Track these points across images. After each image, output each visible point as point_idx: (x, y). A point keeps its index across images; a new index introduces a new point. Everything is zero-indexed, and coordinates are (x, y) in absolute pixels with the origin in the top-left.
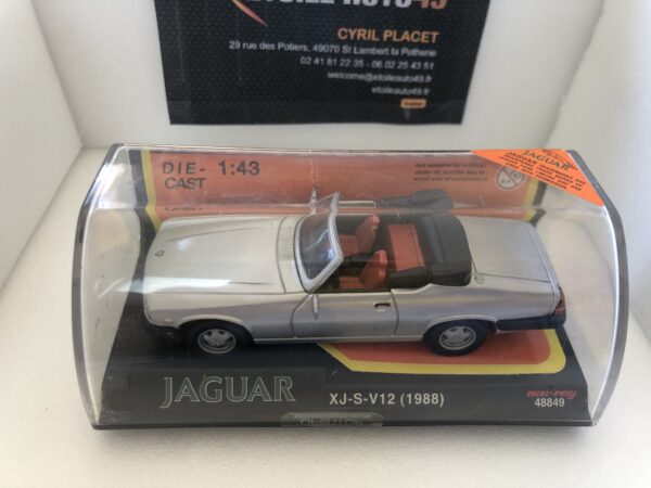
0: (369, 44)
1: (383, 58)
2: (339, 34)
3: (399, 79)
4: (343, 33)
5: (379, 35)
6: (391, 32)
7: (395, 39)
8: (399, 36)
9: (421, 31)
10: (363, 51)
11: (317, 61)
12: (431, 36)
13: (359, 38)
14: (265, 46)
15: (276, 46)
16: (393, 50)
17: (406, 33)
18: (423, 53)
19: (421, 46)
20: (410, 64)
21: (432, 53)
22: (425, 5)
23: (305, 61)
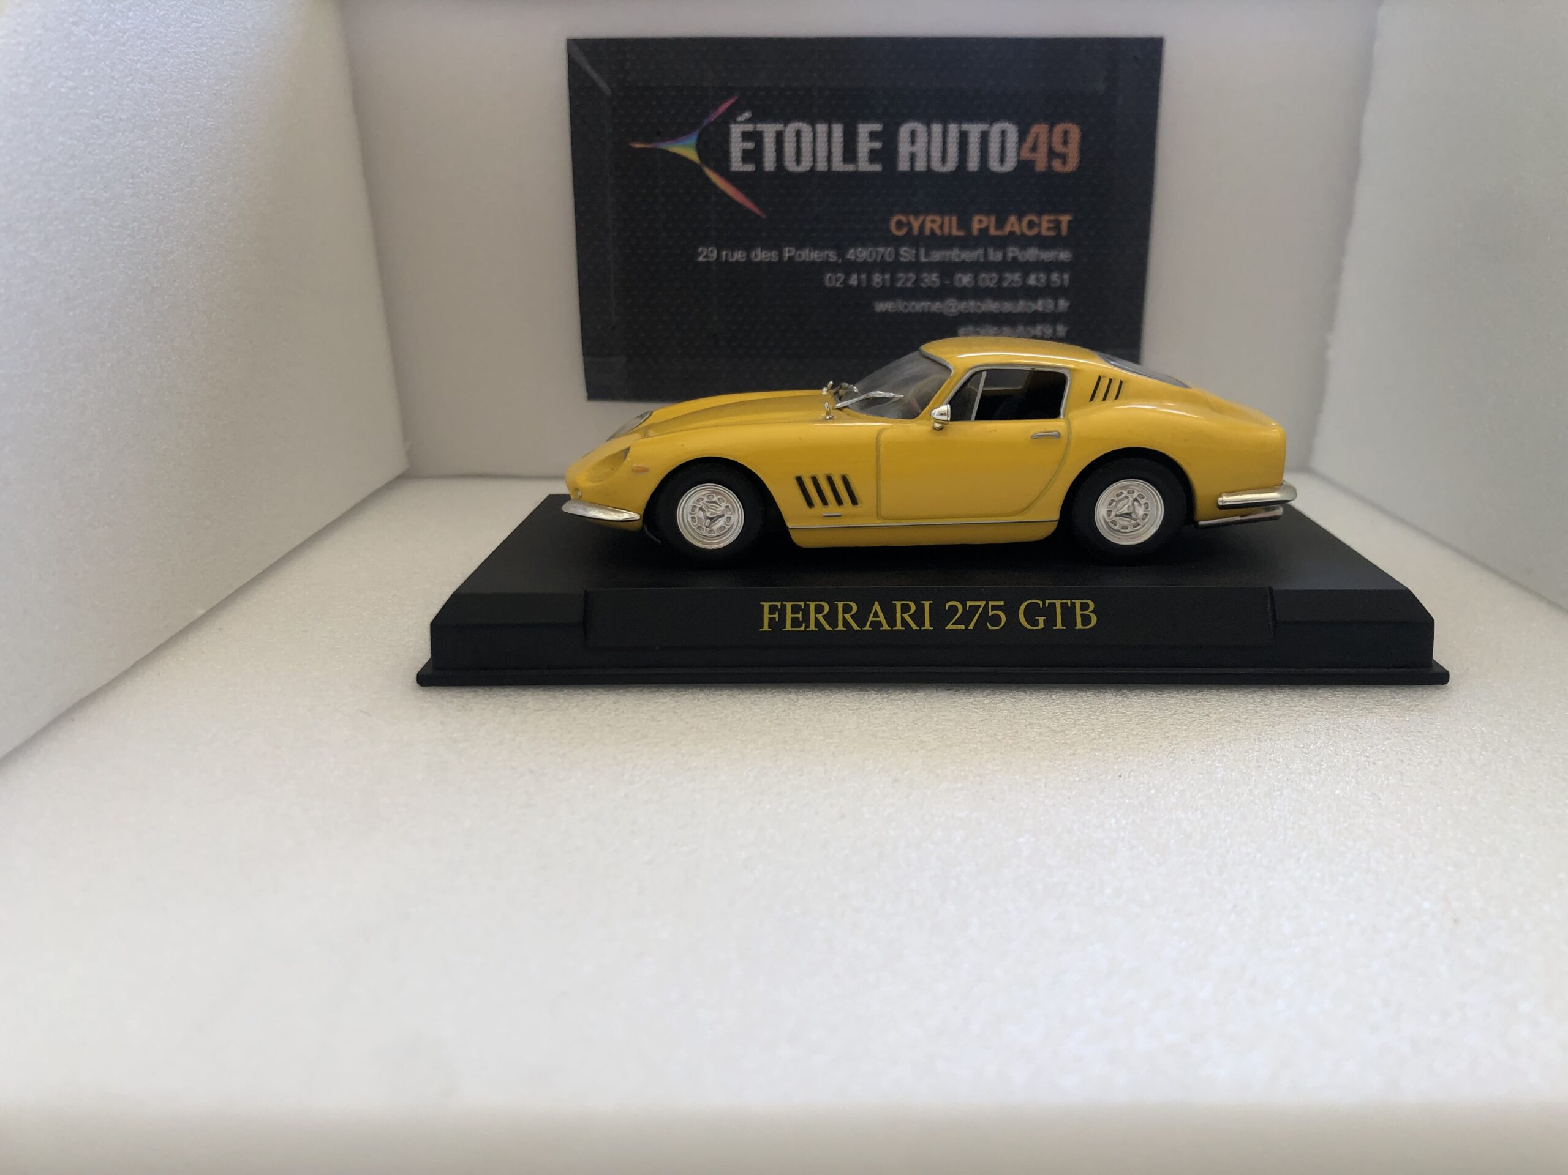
0: (947, 242)
1: (974, 267)
2: (893, 225)
3: (1008, 307)
4: (900, 224)
5: (964, 224)
6: (984, 218)
7: (993, 232)
8: (1000, 224)
9: (1040, 213)
10: (937, 256)
11: (853, 281)
12: (1058, 224)
13: (927, 232)
14: (761, 255)
15: (781, 254)
16: (991, 251)
17: (1013, 219)
18: (1047, 256)
19: (1042, 243)
20: (1025, 276)
21: (1064, 256)
22: (1041, 166)
23: (834, 280)
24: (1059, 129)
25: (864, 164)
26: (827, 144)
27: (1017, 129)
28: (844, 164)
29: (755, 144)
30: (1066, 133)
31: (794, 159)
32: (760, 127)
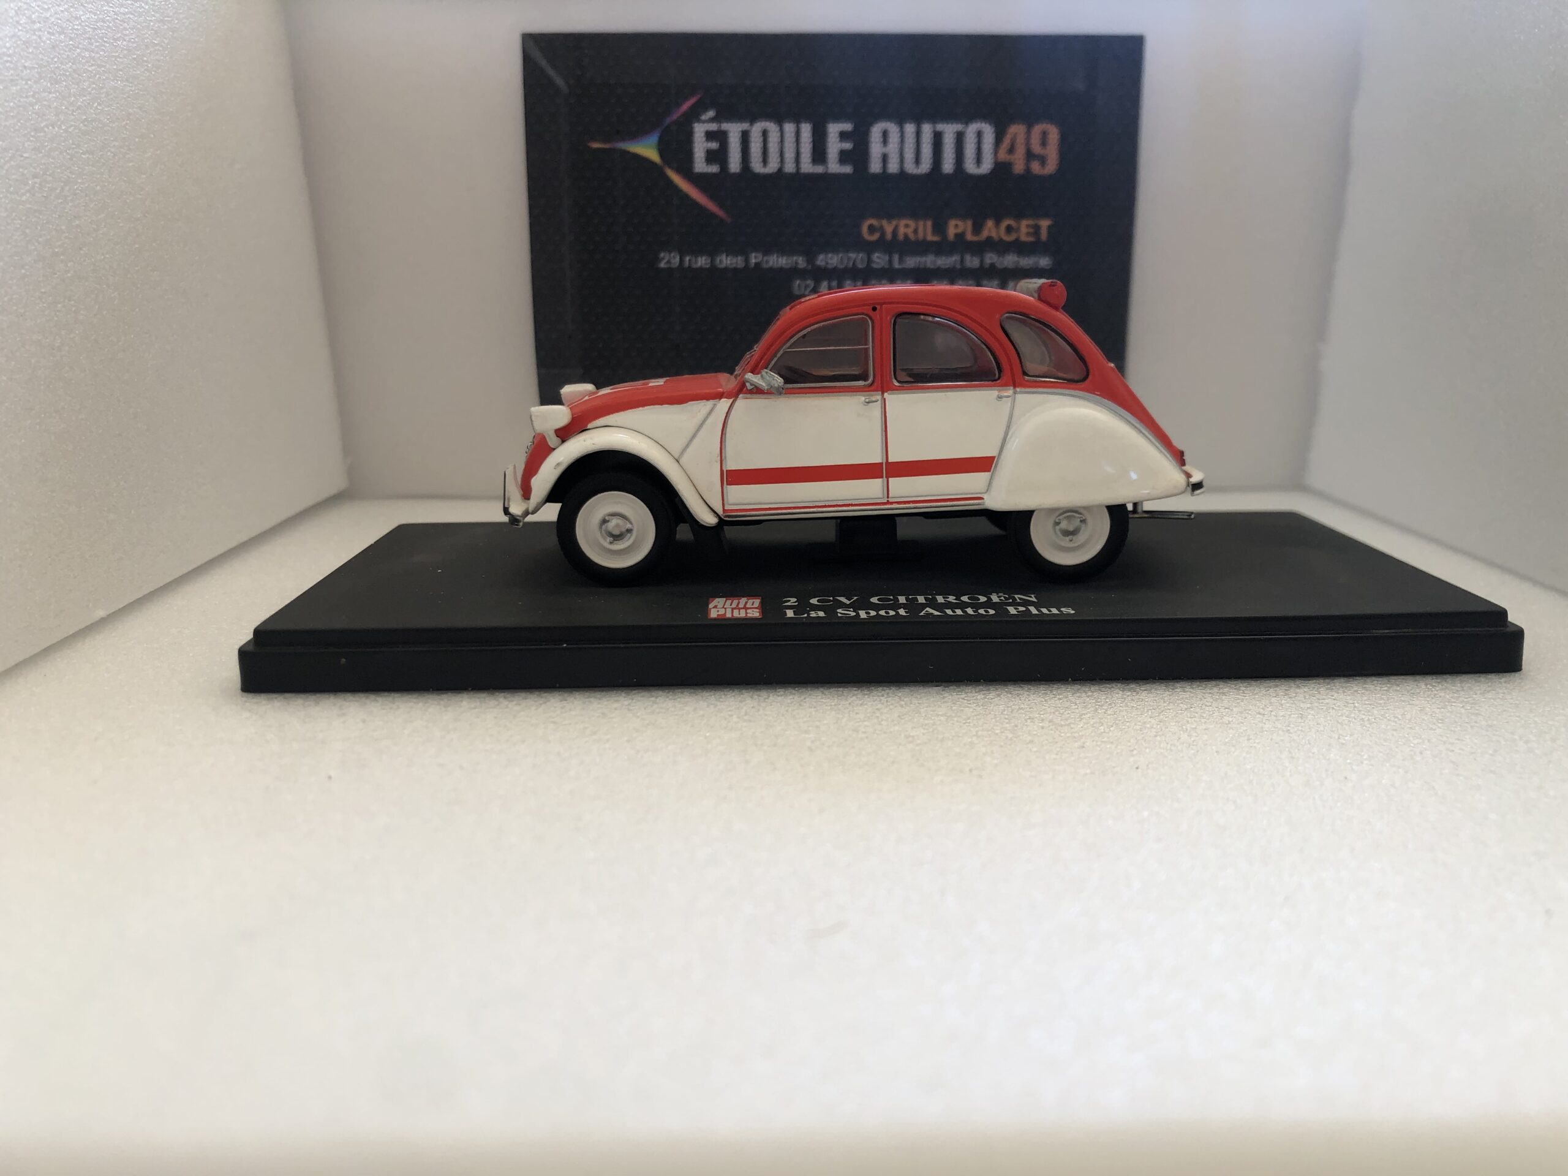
1: (951, 274)
4: (872, 229)
5: (939, 228)
6: (960, 223)
7: (970, 237)
8: (977, 228)
9: (1019, 216)
10: (911, 262)
12: (1037, 229)
13: (901, 237)
14: (726, 261)
15: (747, 260)
17: (990, 223)
18: (1026, 262)
21: (1044, 262)
22: (1019, 168)
23: (802, 289)
24: (1037, 129)
25: (834, 166)
26: (795, 144)
27: (993, 130)
28: (813, 165)
29: (720, 144)
30: (1044, 134)
31: (761, 160)
32: (725, 126)
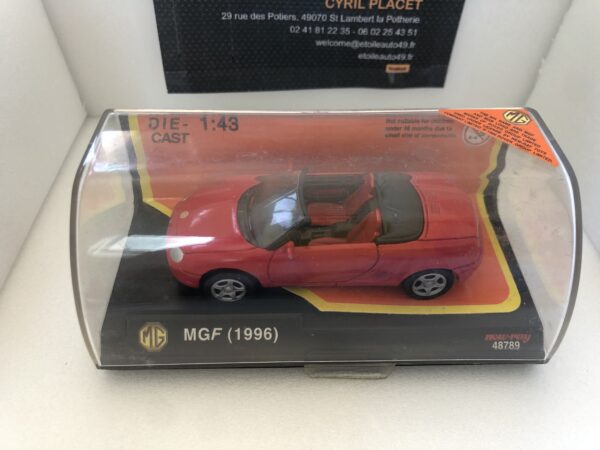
0: (355, 12)
1: (369, 26)
2: (327, 3)
3: (384, 45)
6: (376, 1)
7: (380, 7)
8: (384, 4)
10: (349, 19)
11: (305, 30)
13: (345, 7)
14: (255, 17)
15: (266, 17)
16: (378, 17)
18: (407, 20)
19: (405, 13)
20: (395, 30)
21: (416, 20)
23: (294, 30)
